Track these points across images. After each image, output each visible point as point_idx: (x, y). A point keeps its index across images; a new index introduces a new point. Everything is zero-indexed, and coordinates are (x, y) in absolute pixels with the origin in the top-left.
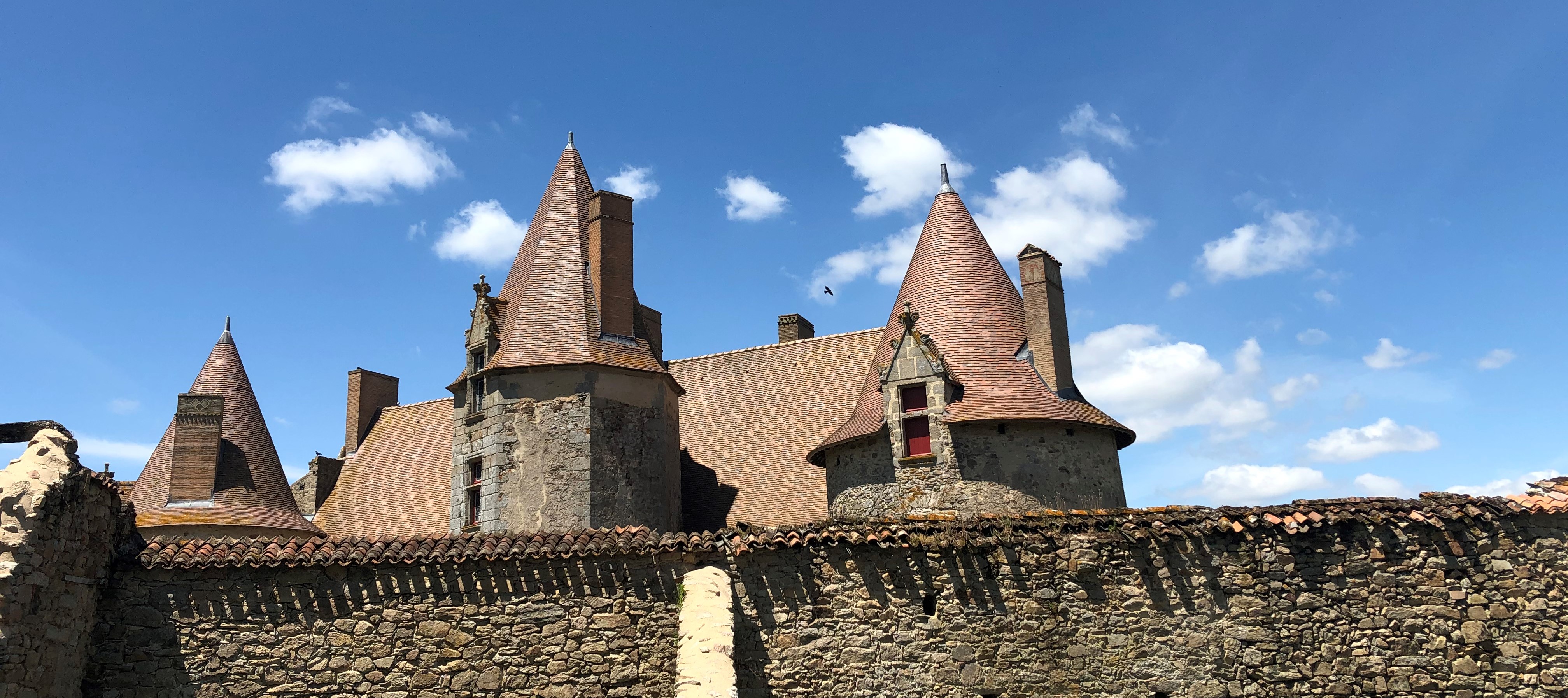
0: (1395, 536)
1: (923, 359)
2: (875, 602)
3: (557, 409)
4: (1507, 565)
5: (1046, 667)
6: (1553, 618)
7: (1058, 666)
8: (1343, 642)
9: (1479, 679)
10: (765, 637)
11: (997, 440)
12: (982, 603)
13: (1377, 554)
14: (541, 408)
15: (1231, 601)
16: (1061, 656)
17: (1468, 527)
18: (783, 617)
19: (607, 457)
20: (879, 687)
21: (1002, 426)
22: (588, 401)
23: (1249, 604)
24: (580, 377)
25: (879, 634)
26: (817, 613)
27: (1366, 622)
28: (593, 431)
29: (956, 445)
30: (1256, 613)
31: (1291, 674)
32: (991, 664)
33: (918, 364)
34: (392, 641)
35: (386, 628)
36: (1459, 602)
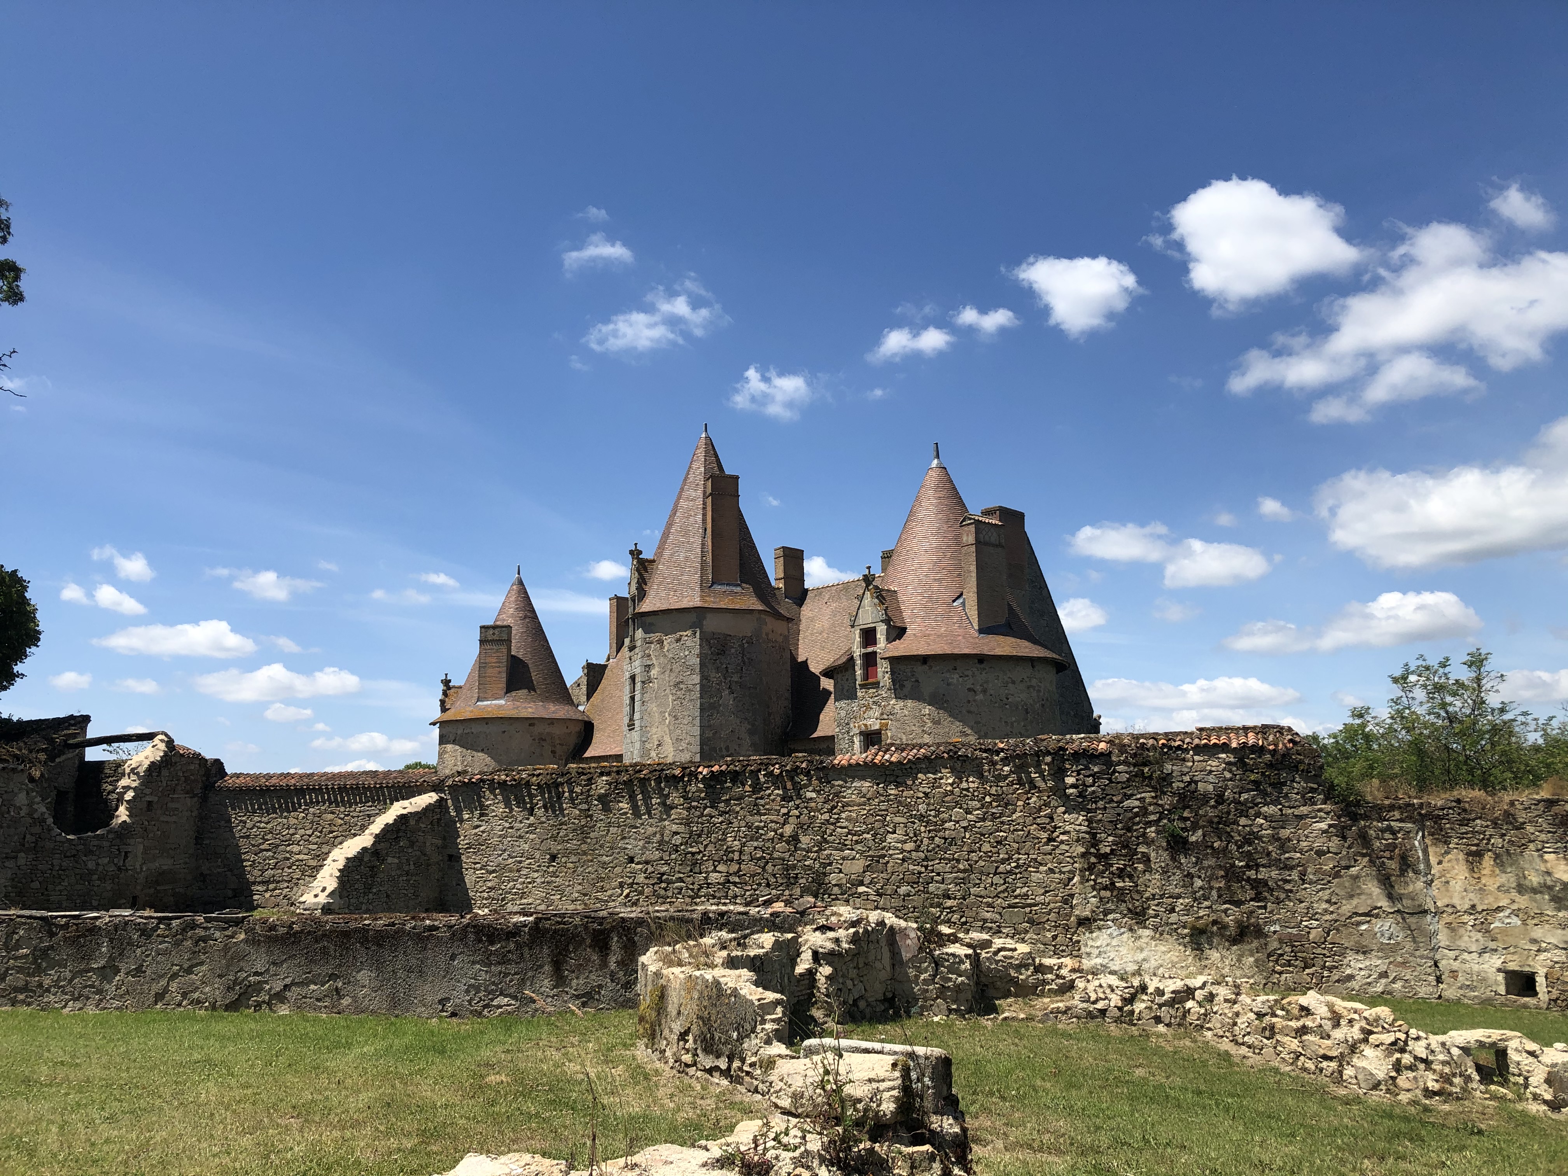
0: (759, 779)
1: (874, 608)
2: (507, 810)
3: (678, 640)
4: (814, 795)
5: (579, 843)
6: (832, 824)
7: (585, 843)
8: (723, 834)
9: (787, 855)
10: (458, 825)
11: (920, 669)
12: (554, 811)
13: (747, 788)
14: (668, 640)
15: (673, 811)
16: (587, 838)
17: (798, 774)
18: (467, 816)
19: (713, 674)
20: (505, 850)
21: (925, 659)
22: (698, 634)
23: (680, 813)
24: (693, 617)
25: (507, 825)
26: (482, 815)
27: (736, 824)
28: (701, 656)
29: (893, 672)
30: (683, 819)
31: (694, 850)
32: (555, 841)
33: (872, 613)
34: (312, 822)
35: (310, 817)
36: (784, 814)
